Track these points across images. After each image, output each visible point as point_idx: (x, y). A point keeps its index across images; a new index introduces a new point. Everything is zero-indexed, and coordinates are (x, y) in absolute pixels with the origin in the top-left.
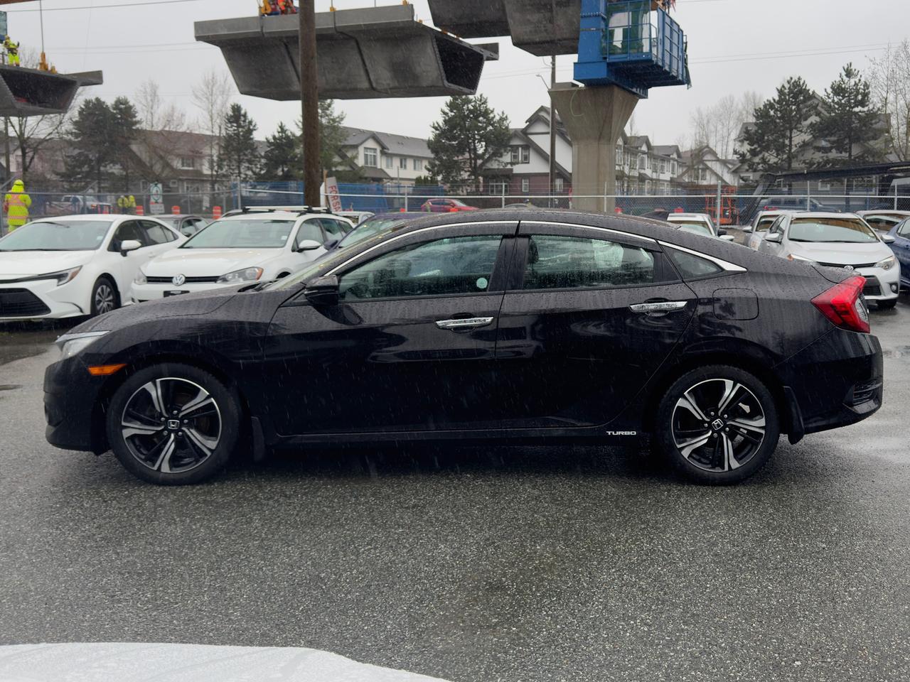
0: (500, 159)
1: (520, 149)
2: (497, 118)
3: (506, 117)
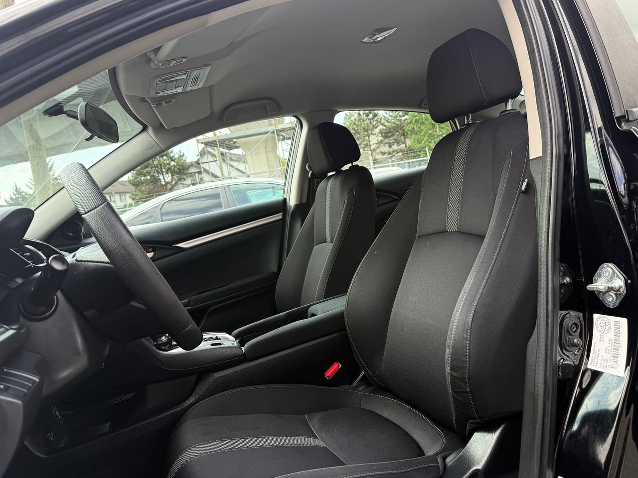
0: (185, 182)
1: (197, 174)
2: (176, 156)
3: (183, 154)
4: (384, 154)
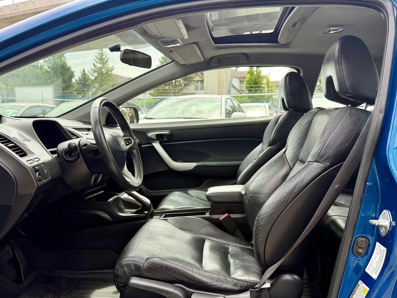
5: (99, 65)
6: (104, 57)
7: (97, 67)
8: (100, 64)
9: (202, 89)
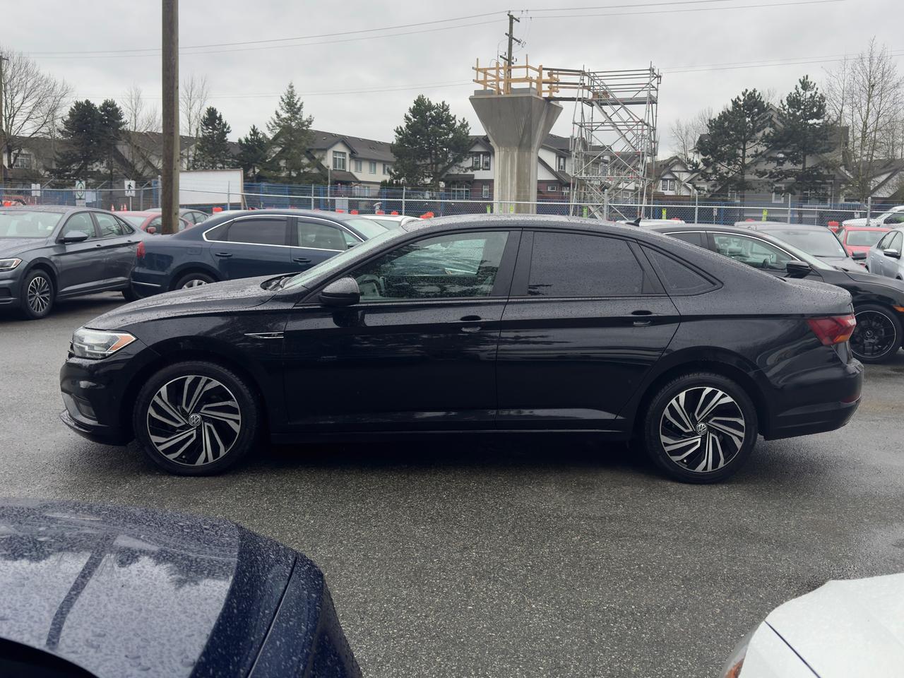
0: (462, 165)
1: (481, 155)
2: (458, 124)
3: (467, 123)
4: (762, 174)
5: (285, 115)
6: (296, 99)
7: (283, 117)
8: (287, 112)
9: (487, 168)
